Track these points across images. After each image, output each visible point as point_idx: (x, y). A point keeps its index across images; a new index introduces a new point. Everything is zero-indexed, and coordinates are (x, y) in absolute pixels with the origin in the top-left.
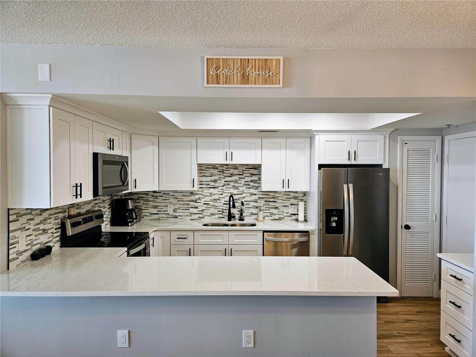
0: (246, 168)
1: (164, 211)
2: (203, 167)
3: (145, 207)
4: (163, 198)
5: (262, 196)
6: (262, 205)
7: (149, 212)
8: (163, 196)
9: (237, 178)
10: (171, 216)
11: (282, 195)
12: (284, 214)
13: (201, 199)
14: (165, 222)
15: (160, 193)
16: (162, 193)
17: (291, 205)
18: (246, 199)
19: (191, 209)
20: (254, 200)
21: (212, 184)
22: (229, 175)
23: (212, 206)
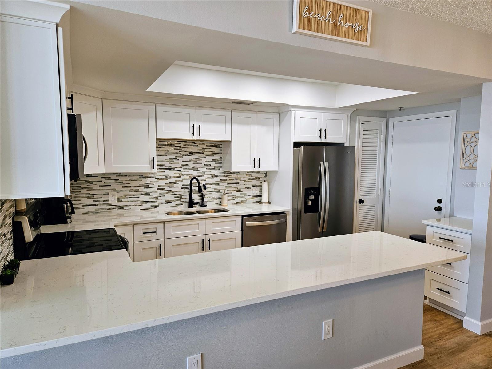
0: (207, 146)
1: (104, 201)
3: (75, 197)
4: (102, 184)
5: (224, 178)
6: (224, 187)
7: (81, 204)
8: (101, 181)
9: (195, 157)
10: (114, 207)
11: (244, 176)
12: (246, 197)
13: (153, 183)
14: (105, 214)
15: (98, 177)
16: (100, 177)
17: (254, 186)
18: (207, 182)
19: (141, 197)
20: (216, 183)
21: (167, 164)
22: (188, 153)
23: (167, 192)
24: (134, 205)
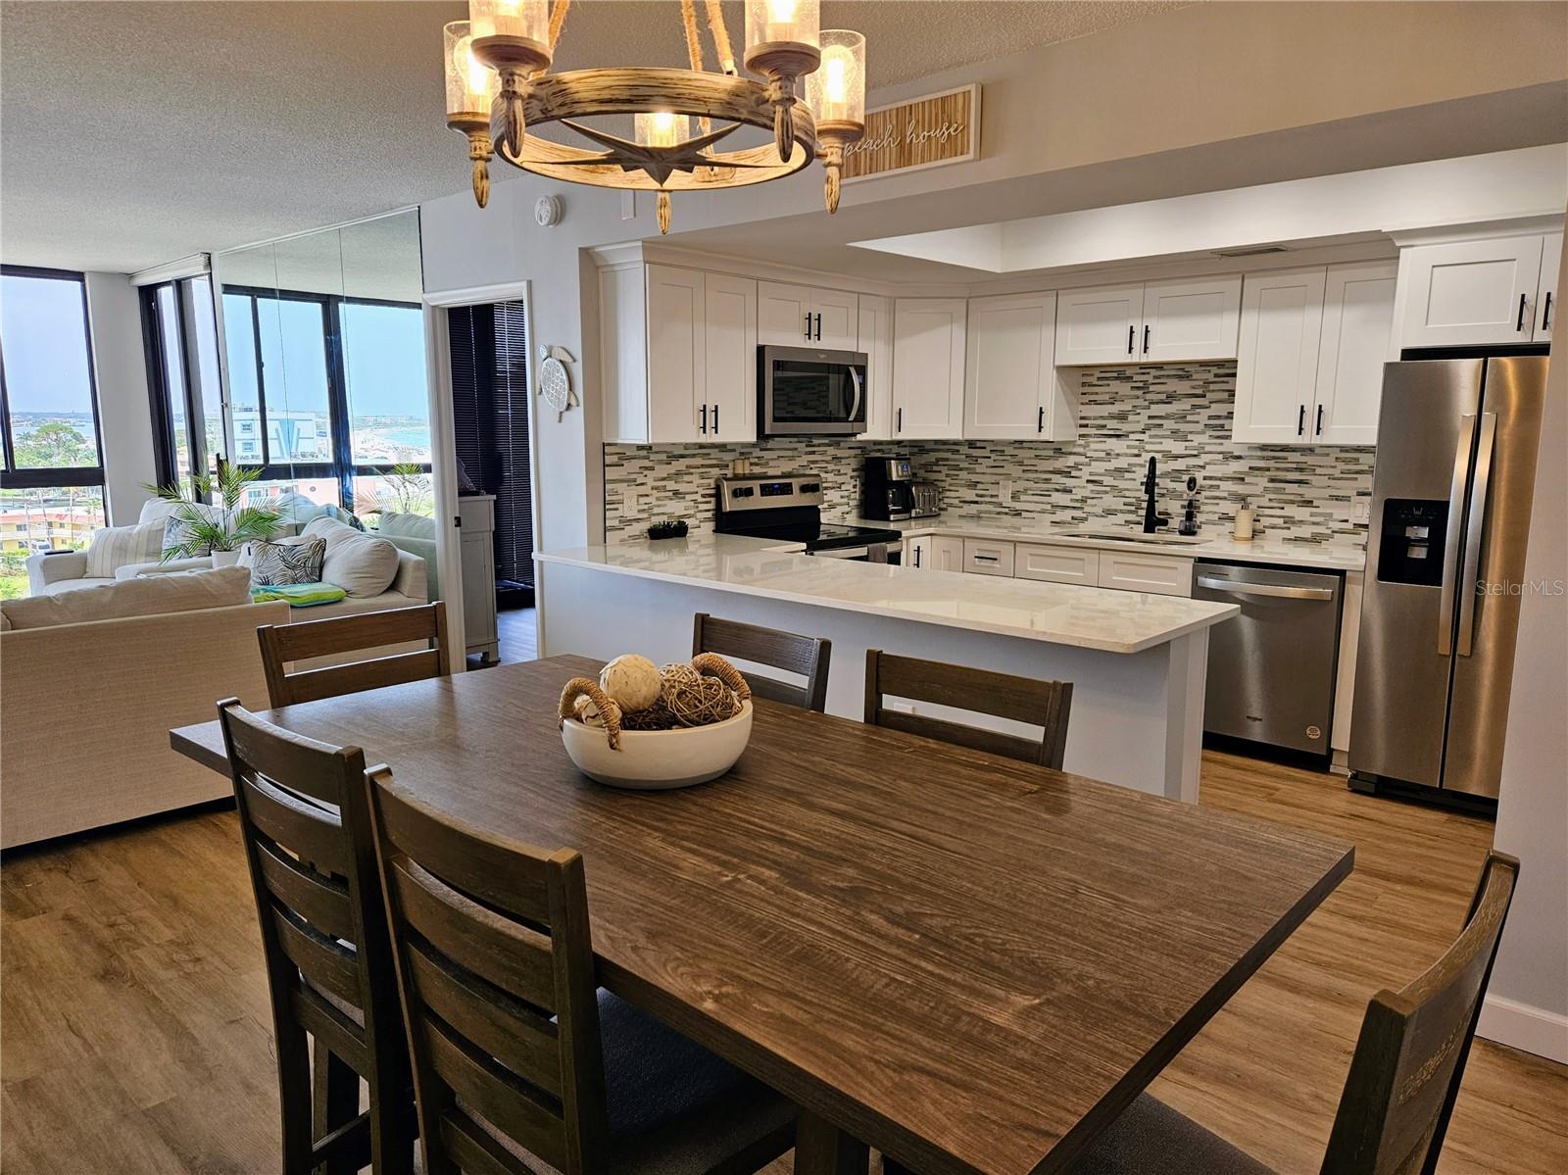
0: (1216, 376)
1: (992, 496)
2: (1092, 375)
3: (950, 485)
4: (990, 462)
5: (1262, 464)
6: (1258, 490)
7: (957, 497)
8: (989, 457)
9: (1184, 405)
10: (1007, 510)
11: (1331, 461)
12: (1331, 524)
13: (1080, 467)
15: (985, 447)
16: (988, 449)
17: (1360, 494)
18: (1209, 471)
19: (1055, 495)
20: (1234, 476)
21: (1112, 424)
22: (1163, 397)
23: (1108, 489)
24: (1039, 512)
